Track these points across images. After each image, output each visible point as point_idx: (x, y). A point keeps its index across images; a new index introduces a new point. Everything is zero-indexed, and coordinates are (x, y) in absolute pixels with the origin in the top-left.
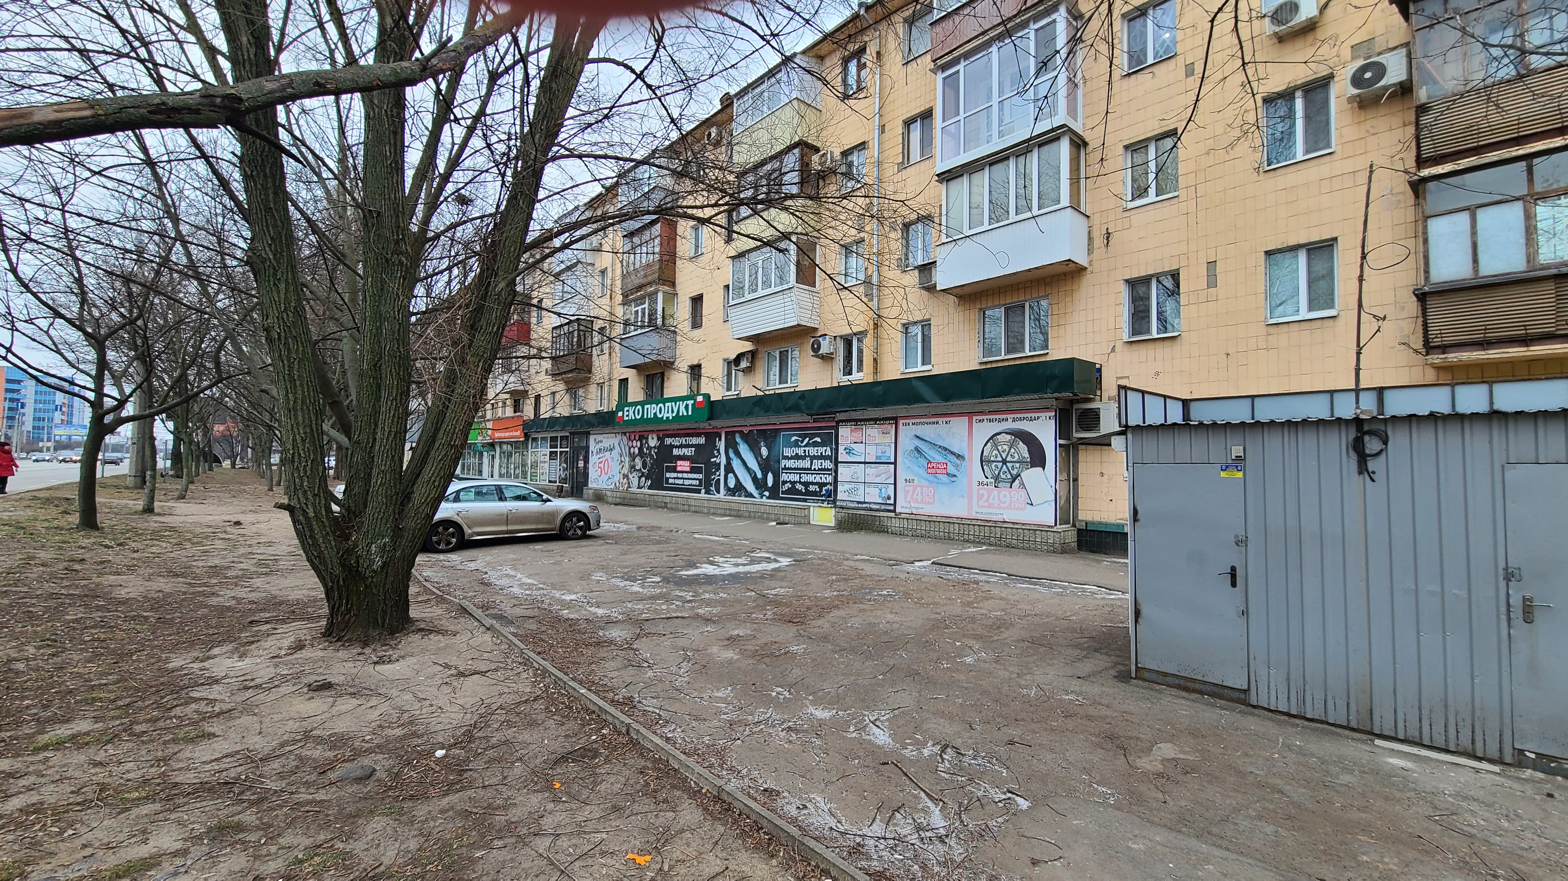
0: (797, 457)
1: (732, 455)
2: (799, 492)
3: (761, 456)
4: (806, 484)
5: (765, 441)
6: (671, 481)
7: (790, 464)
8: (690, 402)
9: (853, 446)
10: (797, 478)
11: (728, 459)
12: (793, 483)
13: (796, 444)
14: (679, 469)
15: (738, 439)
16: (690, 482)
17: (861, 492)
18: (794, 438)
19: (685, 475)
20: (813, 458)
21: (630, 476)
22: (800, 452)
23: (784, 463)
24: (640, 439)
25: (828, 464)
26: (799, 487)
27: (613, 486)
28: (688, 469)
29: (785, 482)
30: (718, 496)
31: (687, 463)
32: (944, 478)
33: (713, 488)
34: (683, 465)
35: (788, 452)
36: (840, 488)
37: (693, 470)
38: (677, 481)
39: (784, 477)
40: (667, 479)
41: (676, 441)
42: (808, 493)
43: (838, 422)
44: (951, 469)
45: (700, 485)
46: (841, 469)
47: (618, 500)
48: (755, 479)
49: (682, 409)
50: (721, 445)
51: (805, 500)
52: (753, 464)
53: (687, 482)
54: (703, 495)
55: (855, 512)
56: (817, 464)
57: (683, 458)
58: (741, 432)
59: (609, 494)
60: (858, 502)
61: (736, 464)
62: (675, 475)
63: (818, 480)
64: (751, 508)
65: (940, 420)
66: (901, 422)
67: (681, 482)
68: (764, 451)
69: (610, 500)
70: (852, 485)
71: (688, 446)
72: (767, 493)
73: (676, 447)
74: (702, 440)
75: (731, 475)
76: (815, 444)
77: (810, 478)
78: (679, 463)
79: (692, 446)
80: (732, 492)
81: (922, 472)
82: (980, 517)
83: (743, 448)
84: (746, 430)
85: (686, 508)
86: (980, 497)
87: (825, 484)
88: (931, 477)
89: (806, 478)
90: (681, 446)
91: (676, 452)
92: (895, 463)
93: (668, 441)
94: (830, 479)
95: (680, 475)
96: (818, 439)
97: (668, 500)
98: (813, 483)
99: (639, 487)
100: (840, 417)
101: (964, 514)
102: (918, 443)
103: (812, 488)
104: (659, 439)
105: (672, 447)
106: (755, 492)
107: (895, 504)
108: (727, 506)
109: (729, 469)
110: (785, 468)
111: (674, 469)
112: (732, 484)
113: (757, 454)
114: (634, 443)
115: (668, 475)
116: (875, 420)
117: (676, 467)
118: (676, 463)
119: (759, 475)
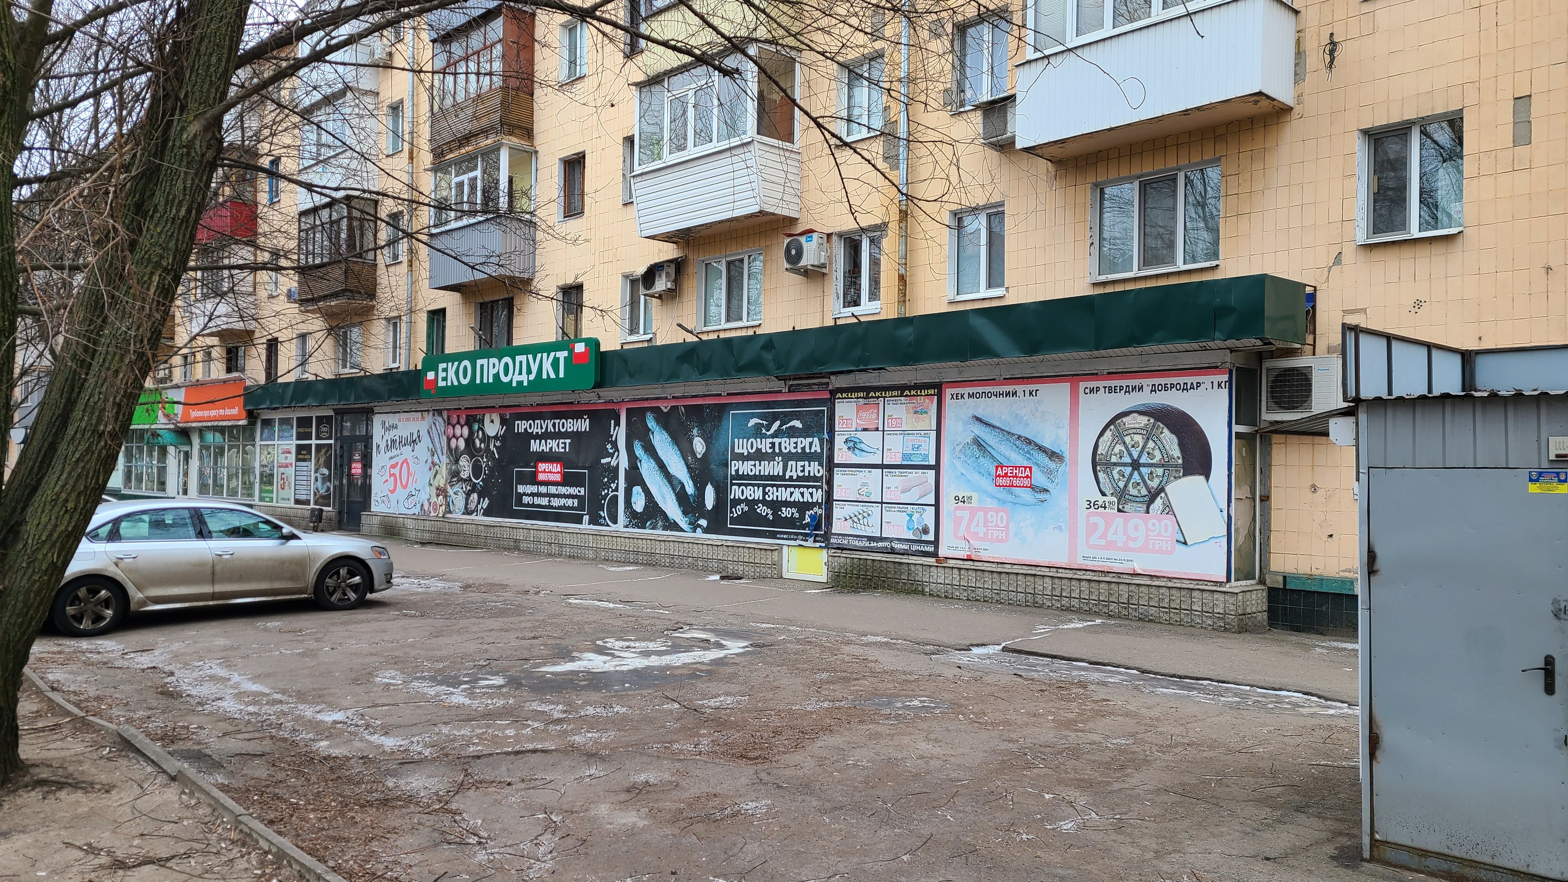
0: (759, 456)
1: (639, 451)
2: (762, 520)
3: (693, 454)
4: (776, 505)
5: (701, 426)
6: (526, 500)
7: (746, 468)
8: (562, 355)
9: (861, 435)
10: (758, 494)
11: (633, 459)
12: (751, 503)
13: (757, 432)
14: (541, 477)
15: (651, 423)
16: (563, 501)
17: (875, 519)
18: (753, 422)
19: (553, 490)
20: (788, 457)
21: (450, 491)
22: (764, 445)
23: (736, 466)
24: (469, 423)
25: (815, 469)
26: (762, 510)
27: (417, 510)
28: (558, 478)
29: (736, 502)
30: (613, 527)
31: (556, 468)
32: (1026, 495)
33: (604, 514)
34: (550, 471)
35: (742, 446)
36: (838, 512)
37: (567, 480)
38: (538, 501)
39: (736, 492)
40: (520, 496)
41: (536, 427)
42: (779, 521)
43: (833, 393)
44: (1039, 478)
45: (581, 507)
46: (840, 477)
47: (427, 536)
48: (681, 496)
49: (547, 366)
50: (620, 434)
51: (773, 535)
52: (678, 469)
53: (556, 502)
54: (585, 525)
55: (864, 555)
56: (795, 469)
57: (548, 457)
58: (656, 411)
59: (410, 524)
60: (871, 539)
61: (647, 468)
62: (533, 489)
63: (797, 497)
64: (675, 550)
65: (1019, 388)
66: (949, 392)
67: (544, 501)
68: (699, 446)
69: (412, 535)
70: (859, 508)
71: (558, 436)
72: (703, 522)
73: (537, 437)
74: (583, 425)
75: (637, 490)
76: (792, 433)
77: (783, 494)
78: (542, 466)
79: (566, 435)
80: (638, 519)
81: (987, 484)
82: (1090, 565)
83: (661, 440)
84: (665, 407)
85: (555, 549)
86: (1092, 529)
87: (809, 506)
88: (1002, 493)
89: (773, 494)
90: (546, 436)
91: (535, 446)
92: (937, 467)
93: (522, 426)
94: (818, 496)
95: (543, 489)
96: (797, 424)
97: (520, 535)
98: (787, 504)
99: (467, 512)
100: (837, 382)
101: (1062, 560)
102: (979, 430)
103: (786, 512)
104: (503, 422)
105: (528, 436)
106: (682, 522)
107: (936, 542)
108: (630, 545)
109: (635, 478)
110: (738, 476)
111: (533, 479)
112: (639, 504)
113: (686, 451)
114: (458, 431)
115: (521, 489)
116: (902, 389)
117: (535, 474)
118: (536, 467)
119: (690, 489)
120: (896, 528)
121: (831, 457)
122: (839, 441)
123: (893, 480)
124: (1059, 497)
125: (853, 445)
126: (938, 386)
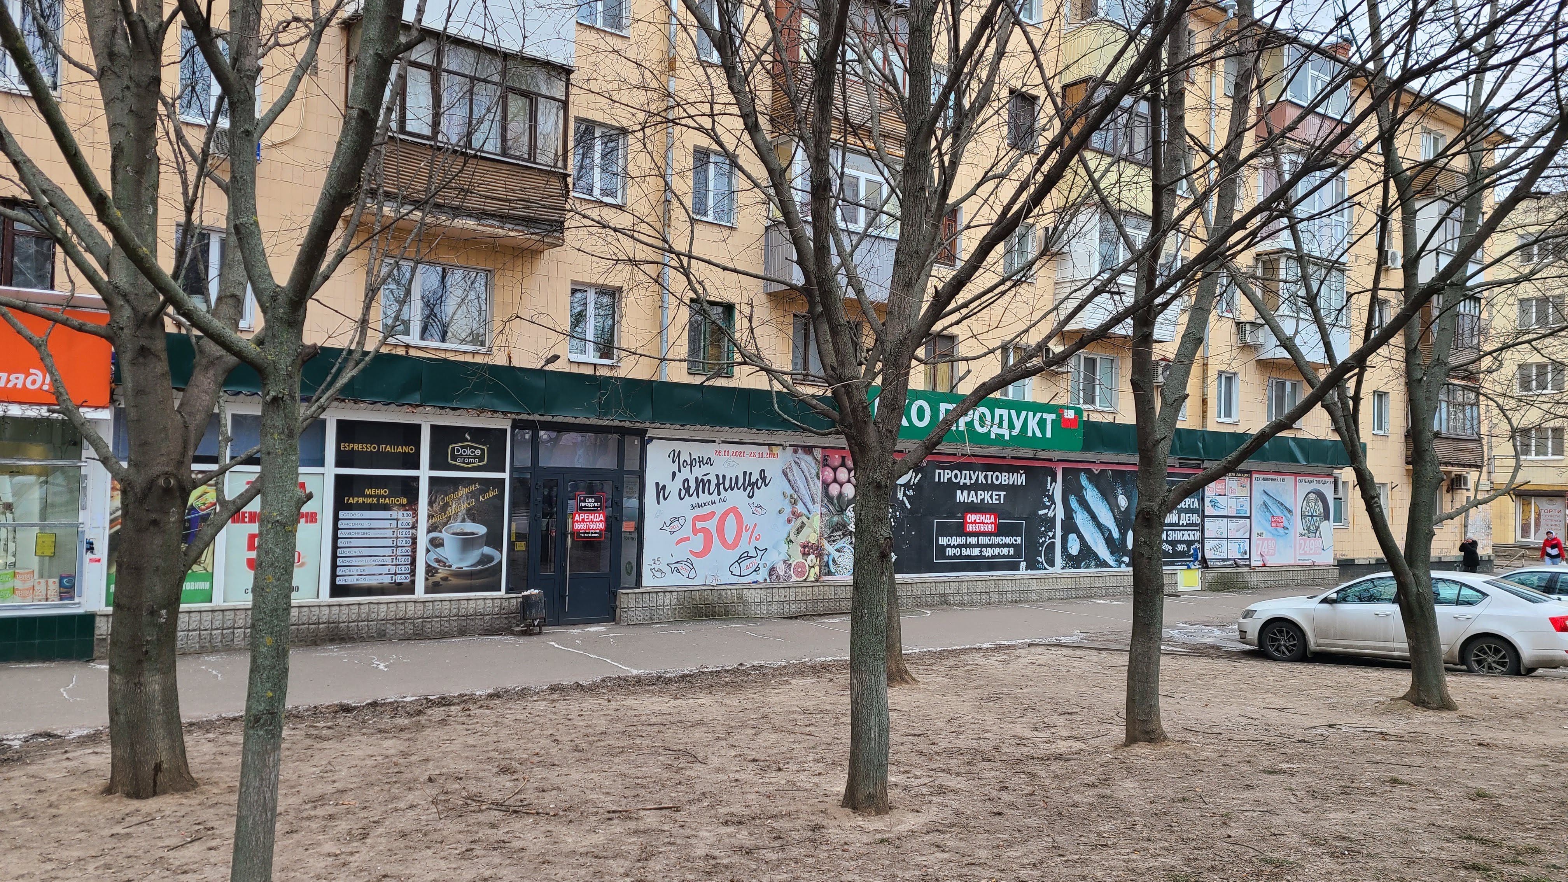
1: (1074, 504)
3: (1118, 507)
4: (1174, 543)
5: (1123, 487)
6: (950, 552)
8: (1050, 417)
9: (1218, 498)
14: (970, 528)
15: (1084, 481)
16: (997, 551)
17: (1224, 549)
19: (984, 540)
20: (1181, 511)
21: (828, 548)
25: (1195, 519)
26: (1166, 547)
28: (991, 528)
30: (1051, 570)
31: (989, 519)
32: (1281, 530)
33: (1042, 559)
34: (977, 522)
37: (1000, 531)
38: (965, 552)
40: (942, 549)
41: (964, 477)
42: (1177, 554)
44: (1286, 524)
45: (1017, 554)
46: (1208, 524)
49: (1033, 424)
50: (1057, 489)
51: (1173, 564)
53: (988, 552)
54: (1023, 572)
55: (1223, 570)
56: (1185, 519)
60: (1223, 560)
61: (1081, 519)
62: (962, 540)
63: (1186, 537)
65: (1279, 477)
66: (1254, 476)
67: (975, 552)
68: (1122, 501)
70: (1217, 542)
71: (990, 487)
72: (1126, 559)
73: (964, 487)
74: (1020, 479)
77: (1178, 536)
78: (971, 518)
79: (1000, 487)
80: (1073, 561)
81: (1268, 526)
82: (1301, 563)
86: (1301, 545)
88: (1273, 530)
89: (1173, 536)
90: (976, 487)
91: (961, 497)
92: (1250, 517)
95: (973, 540)
97: (950, 589)
98: (1181, 542)
101: (1292, 562)
102: (1266, 498)
103: (1180, 548)
105: (952, 486)
106: (1110, 560)
107: (1249, 559)
111: (961, 530)
112: (1074, 548)
114: (843, 475)
115: (943, 541)
116: (1235, 472)
117: (963, 526)
118: (964, 518)
119: (1116, 534)
120: (1233, 552)
121: (1203, 511)
122: (1207, 500)
123: (1233, 524)
124: (1291, 531)
125: (1214, 505)
126: (1250, 472)
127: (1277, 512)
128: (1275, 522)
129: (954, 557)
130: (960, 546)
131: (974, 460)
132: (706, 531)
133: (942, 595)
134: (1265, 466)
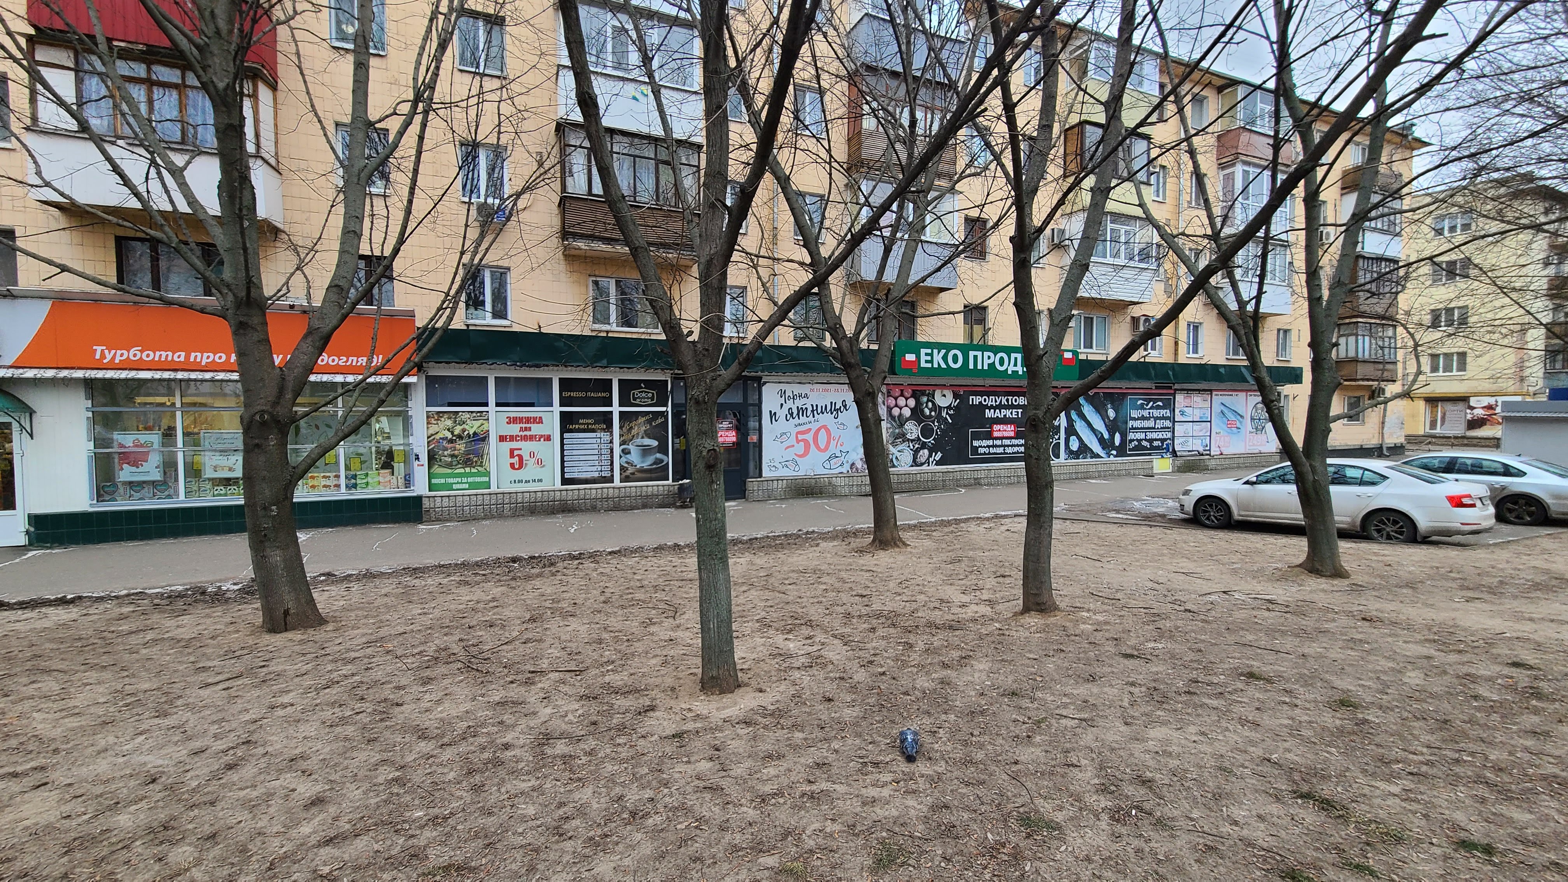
0: (1143, 418)
1: (1074, 416)
2: (1146, 448)
3: (1108, 418)
4: (1151, 441)
5: (1112, 404)
6: (981, 450)
7: (1137, 424)
9: (1185, 409)
10: (1142, 436)
11: (1070, 421)
12: (1139, 441)
13: (1142, 407)
14: (996, 434)
15: (1082, 401)
16: (1016, 449)
17: (1190, 443)
18: (1140, 402)
19: (1007, 442)
20: (1156, 419)
21: (892, 450)
22: (1145, 413)
23: (1131, 423)
24: (916, 395)
25: (1168, 423)
26: (1144, 443)
27: (845, 469)
28: (1012, 434)
29: (1131, 441)
30: (1057, 461)
31: (1010, 428)
32: (1235, 429)
34: (1001, 430)
35: (1135, 414)
36: (1176, 442)
38: (992, 450)
39: (1131, 436)
40: (975, 449)
41: (991, 401)
42: (1153, 448)
43: (1176, 390)
44: (1238, 425)
46: (1177, 427)
48: (1101, 441)
51: (1150, 454)
52: (1099, 426)
53: (1009, 450)
55: (1188, 458)
56: (1160, 424)
57: (1004, 421)
60: (1189, 451)
61: (1079, 426)
62: (990, 442)
63: (1160, 436)
64: (1101, 468)
65: (1234, 393)
66: (1214, 393)
67: (1001, 450)
68: (1111, 413)
70: (1184, 439)
71: (1012, 407)
72: (1114, 452)
73: (991, 407)
75: (1073, 438)
76: (1158, 407)
77: (1154, 436)
78: (996, 427)
79: (1018, 407)
80: (1074, 455)
81: (1225, 427)
82: (1249, 452)
83: (1088, 410)
84: (1091, 392)
87: (1166, 440)
88: (1228, 430)
89: (1150, 436)
90: (1000, 407)
91: (989, 414)
92: (1210, 422)
93: (976, 400)
94: (1169, 435)
95: (998, 442)
96: (1160, 403)
98: (1156, 440)
100: (1177, 386)
101: (1242, 451)
102: (1223, 408)
103: (1156, 444)
104: (956, 396)
105: (982, 407)
106: (1101, 453)
107: (1209, 450)
109: (1071, 431)
110: (1133, 428)
111: (989, 436)
112: (1074, 445)
113: (1104, 416)
115: (976, 443)
116: (1199, 390)
117: (991, 433)
118: (991, 427)
119: (1106, 436)
120: (1197, 445)
121: (1174, 418)
122: (1177, 411)
123: (1197, 427)
124: (1243, 430)
125: (1182, 413)
126: (1211, 391)
127: (1231, 416)
128: (1230, 425)
129: (985, 454)
130: (988, 447)
131: (998, 389)
132: (806, 441)
133: (975, 479)
134: (1222, 386)
